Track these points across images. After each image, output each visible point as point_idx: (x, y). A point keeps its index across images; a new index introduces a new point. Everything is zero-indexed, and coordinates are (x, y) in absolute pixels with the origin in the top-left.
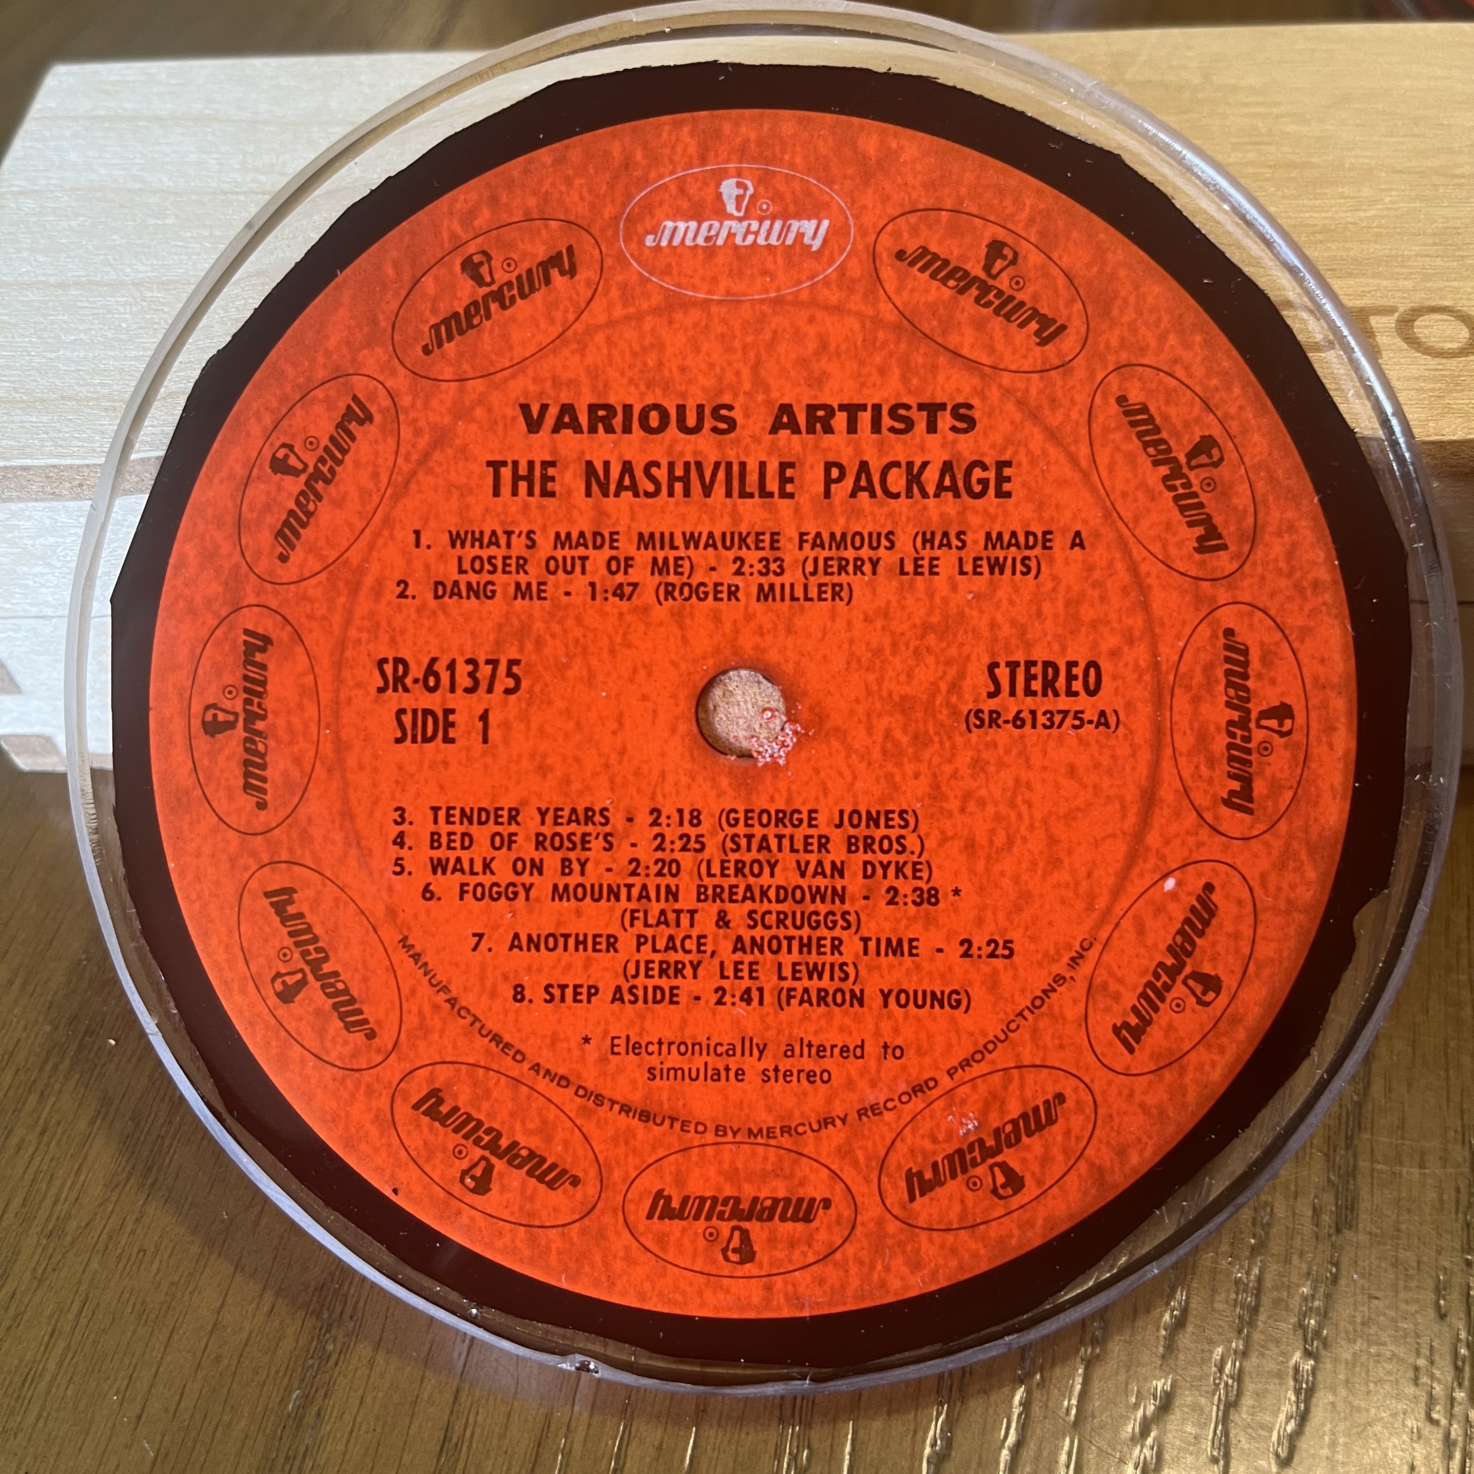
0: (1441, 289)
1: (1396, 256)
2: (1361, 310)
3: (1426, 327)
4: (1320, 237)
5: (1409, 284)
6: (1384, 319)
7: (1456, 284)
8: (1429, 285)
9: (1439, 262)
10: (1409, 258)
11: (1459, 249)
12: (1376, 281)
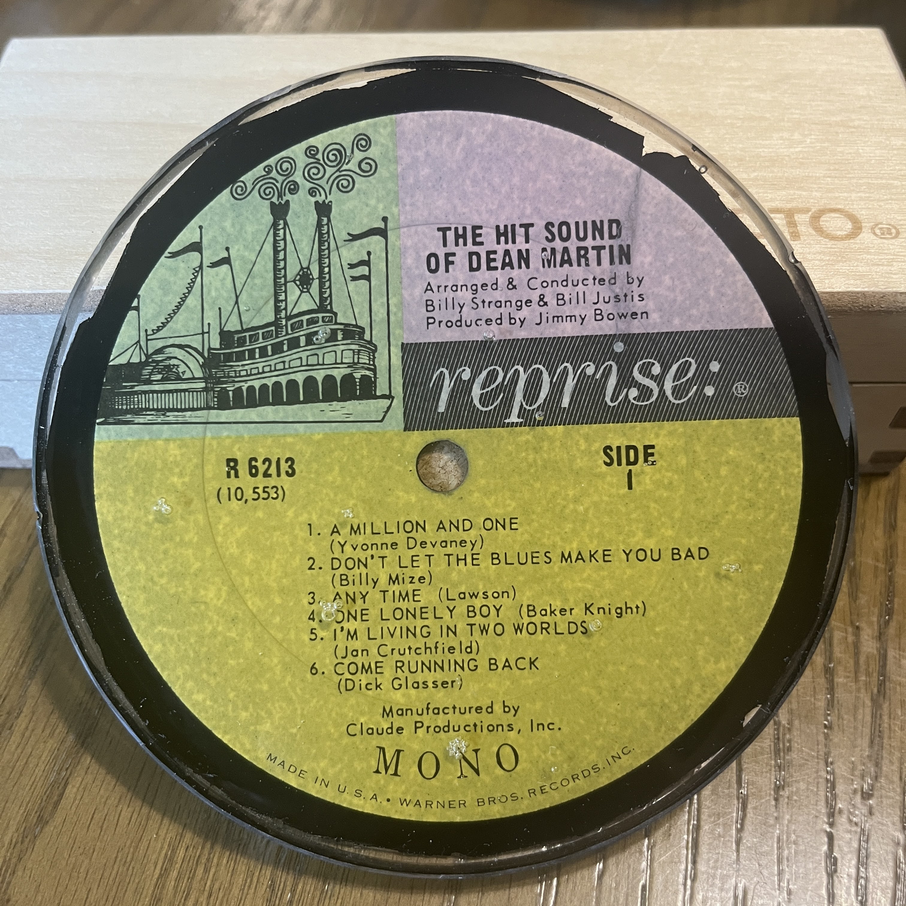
0: (836, 198)
1: (812, 177)
2: (790, 210)
3: (827, 221)
4: (767, 164)
5: (818, 194)
6: (804, 216)
7: (846, 194)
8: (830, 195)
9: (836, 181)
10: (819, 178)
11: (849, 173)
12: (799, 192)
